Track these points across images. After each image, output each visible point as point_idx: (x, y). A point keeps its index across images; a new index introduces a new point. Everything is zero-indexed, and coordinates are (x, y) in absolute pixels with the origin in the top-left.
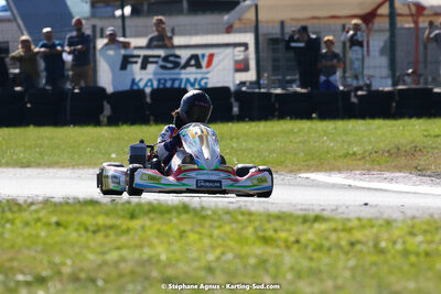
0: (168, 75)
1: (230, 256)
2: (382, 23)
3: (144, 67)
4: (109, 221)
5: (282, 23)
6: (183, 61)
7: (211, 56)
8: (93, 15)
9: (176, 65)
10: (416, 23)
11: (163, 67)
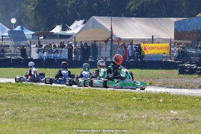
0: (50, 55)
1: (39, 95)
2: (109, 43)
3: (43, 53)
4: (12, 87)
5: (81, 42)
6: (54, 51)
7: (62, 50)
8: (33, 38)
9: (52, 52)
10: (118, 43)
11: (48, 53)
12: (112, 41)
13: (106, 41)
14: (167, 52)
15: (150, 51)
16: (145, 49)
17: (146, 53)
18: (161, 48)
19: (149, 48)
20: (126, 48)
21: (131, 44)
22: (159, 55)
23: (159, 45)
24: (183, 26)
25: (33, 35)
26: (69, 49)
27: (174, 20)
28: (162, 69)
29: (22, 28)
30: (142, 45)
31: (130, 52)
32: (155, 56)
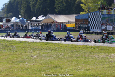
12: (55, 22)
13: (52, 23)
14: (74, 26)
15: (69, 26)
16: (67, 25)
17: (67, 27)
18: (72, 25)
19: (68, 25)
20: (60, 25)
21: (62, 24)
22: (71, 27)
23: (71, 24)
24: (78, 17)
25: (27, 21)
26: (41, 26)
27: (75, 15)
28: (73, 32)
29: (22, 18)
30: (66, 24)
31: (62, 26)
32: (70, 28)
